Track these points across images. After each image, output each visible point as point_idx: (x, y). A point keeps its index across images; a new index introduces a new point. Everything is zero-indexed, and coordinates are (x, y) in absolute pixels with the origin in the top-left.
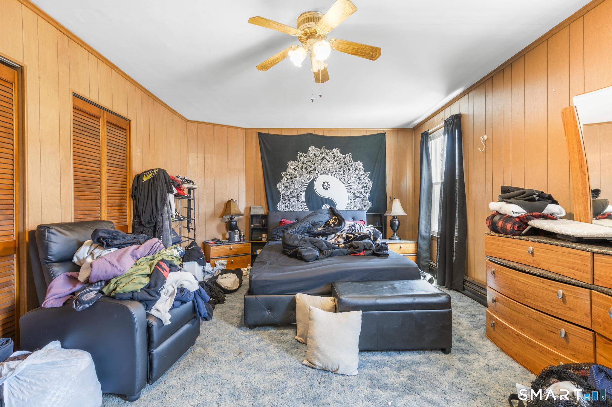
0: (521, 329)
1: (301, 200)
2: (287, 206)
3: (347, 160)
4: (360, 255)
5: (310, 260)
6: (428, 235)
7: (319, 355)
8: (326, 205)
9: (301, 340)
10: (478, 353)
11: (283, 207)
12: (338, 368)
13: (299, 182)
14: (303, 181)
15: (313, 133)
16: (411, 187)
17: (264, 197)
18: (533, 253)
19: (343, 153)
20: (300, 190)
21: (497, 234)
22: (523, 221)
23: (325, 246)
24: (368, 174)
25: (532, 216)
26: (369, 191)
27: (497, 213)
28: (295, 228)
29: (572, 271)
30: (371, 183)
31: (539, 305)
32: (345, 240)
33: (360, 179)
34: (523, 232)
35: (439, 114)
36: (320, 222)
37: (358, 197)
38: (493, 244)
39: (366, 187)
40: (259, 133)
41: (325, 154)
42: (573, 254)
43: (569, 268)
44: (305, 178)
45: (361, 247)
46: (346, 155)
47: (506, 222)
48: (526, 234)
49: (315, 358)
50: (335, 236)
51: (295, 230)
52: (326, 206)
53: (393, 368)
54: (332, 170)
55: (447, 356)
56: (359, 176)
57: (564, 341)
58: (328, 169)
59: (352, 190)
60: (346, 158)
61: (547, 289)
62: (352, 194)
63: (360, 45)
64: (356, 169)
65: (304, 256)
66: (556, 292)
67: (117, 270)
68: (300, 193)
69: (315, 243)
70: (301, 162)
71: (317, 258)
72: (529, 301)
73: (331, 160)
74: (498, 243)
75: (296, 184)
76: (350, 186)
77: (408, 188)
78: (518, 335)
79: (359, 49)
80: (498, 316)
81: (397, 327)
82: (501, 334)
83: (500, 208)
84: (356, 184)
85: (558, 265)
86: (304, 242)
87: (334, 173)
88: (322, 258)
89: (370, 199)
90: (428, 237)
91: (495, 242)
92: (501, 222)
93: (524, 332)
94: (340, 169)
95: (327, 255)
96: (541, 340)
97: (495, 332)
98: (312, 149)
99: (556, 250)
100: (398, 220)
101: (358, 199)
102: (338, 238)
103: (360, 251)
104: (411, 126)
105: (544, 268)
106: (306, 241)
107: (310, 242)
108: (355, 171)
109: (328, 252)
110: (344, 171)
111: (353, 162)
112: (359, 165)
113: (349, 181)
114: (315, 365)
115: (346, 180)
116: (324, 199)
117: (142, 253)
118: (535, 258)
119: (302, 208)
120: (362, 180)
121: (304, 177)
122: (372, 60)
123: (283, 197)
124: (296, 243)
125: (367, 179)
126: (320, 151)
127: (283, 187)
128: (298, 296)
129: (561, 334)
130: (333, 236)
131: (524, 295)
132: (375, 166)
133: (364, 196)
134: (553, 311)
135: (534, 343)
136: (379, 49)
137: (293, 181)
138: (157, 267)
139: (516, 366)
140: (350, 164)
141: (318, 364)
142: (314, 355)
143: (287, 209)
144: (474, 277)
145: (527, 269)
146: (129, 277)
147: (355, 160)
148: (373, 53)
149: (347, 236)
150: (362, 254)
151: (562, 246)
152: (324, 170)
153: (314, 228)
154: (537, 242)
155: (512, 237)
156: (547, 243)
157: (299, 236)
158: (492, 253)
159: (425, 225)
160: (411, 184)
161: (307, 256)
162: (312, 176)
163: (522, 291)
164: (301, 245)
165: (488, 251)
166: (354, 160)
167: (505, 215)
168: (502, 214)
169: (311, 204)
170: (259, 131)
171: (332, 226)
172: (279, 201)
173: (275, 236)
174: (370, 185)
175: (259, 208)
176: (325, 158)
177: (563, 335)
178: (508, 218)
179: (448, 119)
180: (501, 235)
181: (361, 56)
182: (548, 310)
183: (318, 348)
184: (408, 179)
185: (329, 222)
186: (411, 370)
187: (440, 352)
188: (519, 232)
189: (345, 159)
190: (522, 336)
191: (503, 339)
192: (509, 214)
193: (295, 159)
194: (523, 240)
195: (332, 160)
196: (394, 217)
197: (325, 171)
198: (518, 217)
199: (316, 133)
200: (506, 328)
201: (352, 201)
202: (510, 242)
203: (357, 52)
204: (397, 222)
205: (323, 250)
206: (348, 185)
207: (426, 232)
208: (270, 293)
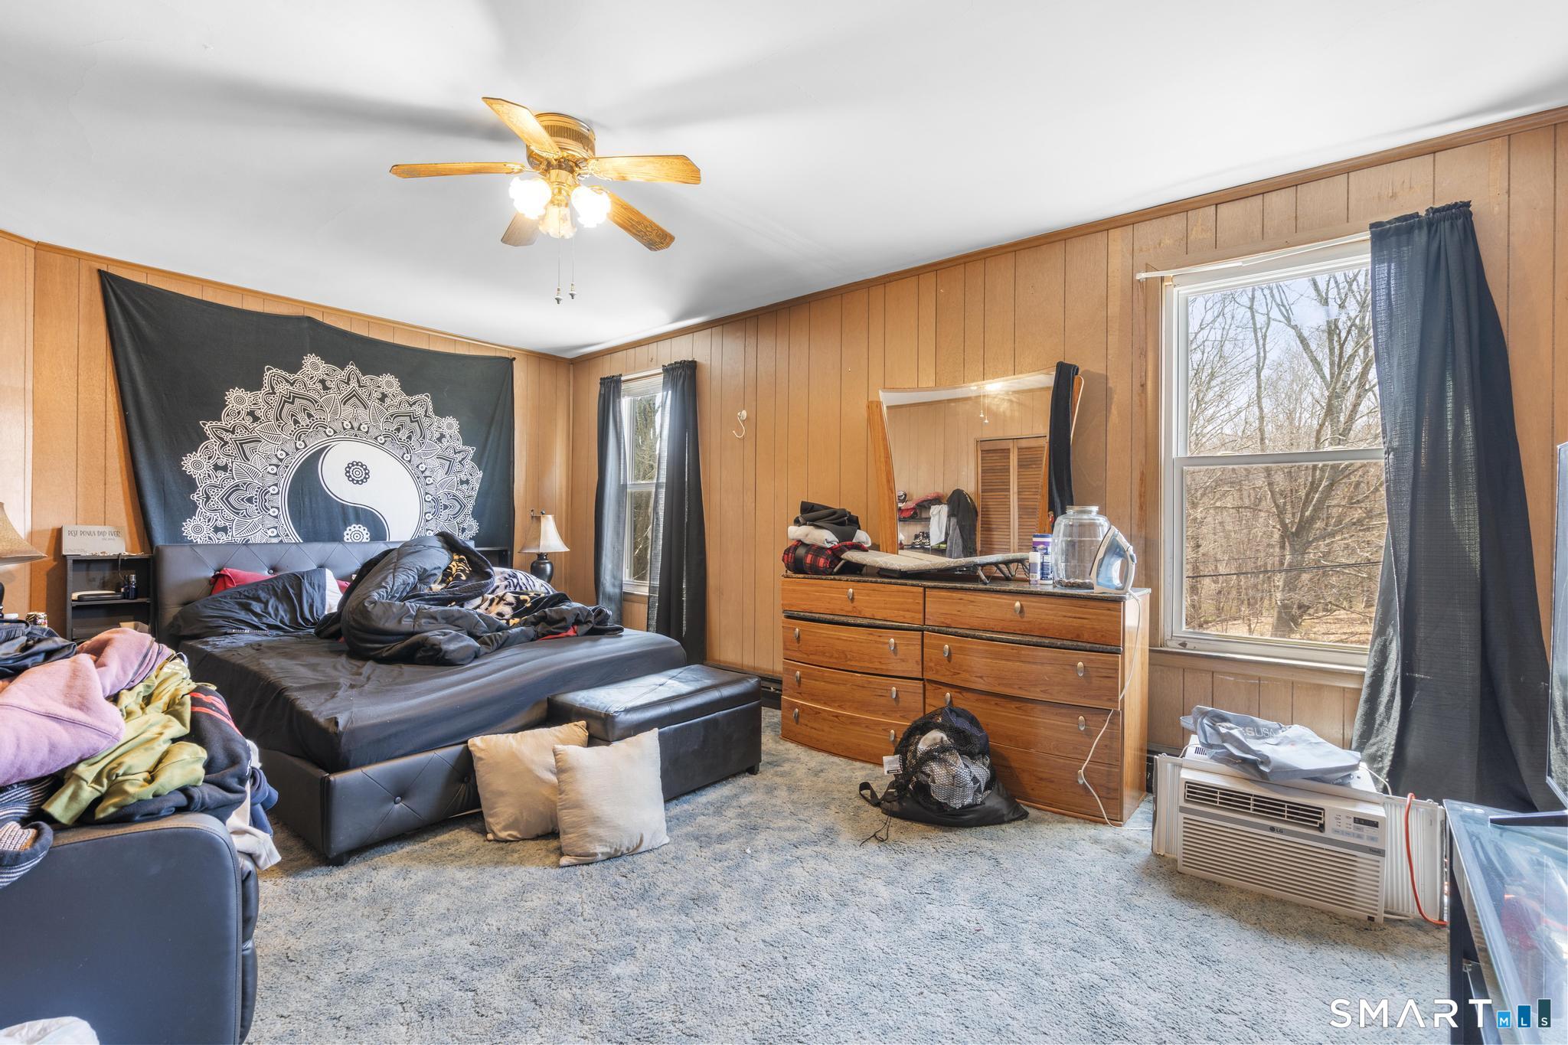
0: (840, 707)
1: (273, 512)
2: (225, 530)
3: (419, 410)
4: (568, 636)
5: (463, 660)
6: (617, 591)
7: (601, 832)
8: (357, 526)
9: (509, 835)
10: (788, 760)
11: (207, 530)
12: (641, 841)
13: (268, 457)
14: (281, 454)
15: (319, 318)
16: (564, 490)
17: (122, 498)
18: (852, 600)
19: (409, 388)
20: (270, 480)
21: (802, 576)
22: (836, 553)
23: (482, 626)
24: (471, 451)
25: (845, 546)
26: (475, 494)
27: (800, 543)
28: (386, 588)
29: (902, 613)
30: (480, 474)
31: (866, 665)
32: (514, 609)
33: (450, 461)
34: (835, 570)
35: (645, 348)
36: (435, 569)
37: (446, 507)
38: (794, 590)
39: (467, 482)
40: (102, 274)
41: (354, 384)
42: (903, 592)
43: (898, 610)
44: (289, 447)
45: (571, 619)
46: (416, 397)
47: (817, 556)
48: (839, 573)
49: (591, 842)
50: (483, 601)
51: (387, 592)
52: (357, 529)
53: (708, 814)
54: (374, 432)
55: (758, 776)
56: (450, 453)
57: (894, 703)
58: (364, 428)
59: (431, 489)
60: (414, 403)
61: (876, 642)
62: (429, 498)
63: (645, 218)
64: (442, 436)
65: (446, 652)
66: (888, 643)
67: (96, 737)
68: (273, 490)
69: (458, 619)
70: (277, 397)
71: (477, 656)
72: (853, 663)
73: (374, 403)
74: (803, 588)
75: (258, 463)
76: (426, 477)
77: (557, 490)
78: (837, 717)
79: (639, 223)
80: (804, 699)
81: (696, 747)
82: (809, 724)
83: (807, 535)
84: (440, 475)
85: (885, 609)
86: (432, 621)
87: (386, 440)
88: (486, 653)
89: (477, 514)
90: (618, 595)
91: (797, 588)
92: (810, 556)
93: (845, 709)
94: (398, 430)
95: (496, 644)
96: (868, 711)
97: (798, 726)
98: (313, 365)
99: (882, 589)
100: (550, 563)
101: (445, 513)
102: (490, 605)
103: (566, 628)
104: (569, 355)
105: (867, 615)
106: (435, 618)
107: (443, 619)
108: (440, 439)
109: (498, 637)
110: (410, 438)
111: (436, 418)
112: (450, 425)
113: (423, 465)
114: (595, 854)
115: (416, 461)
116: (351, 510)
117: (116, 677)
118: (855, 604)
119: (278, 536)
120: (457, 466)
121: (285, 442)
122: (650, 249)
123: (208, 498)
124: (407, 624)
125: (469, 464)
126: (341, 374)
127: (207, 466)
128: (477, 743)
129: (891, 694)
130: (478, 601)
131: (846, 657)
132: (489, 433)
133: (463, 506)
134: (882, 669)
135: (859, 718)
136: (672, 239)
137: (248, 453)
138: (197, 709)
139: (836, 759)
140: (426, 422)
141: (600, 849)
142: (590, 836)
143: (223, 538)
144: (717, 658)
145: (851, 620)
146: (146, 750)
147: (440, 412)
148: (658, 240)
149: (517, 599)
150: (571, 632)
151: (890, 583)
152: (352, 428)
153: (423, 586)
154: (859, 581)
155: (824, 577)
156: (871, 582)
157: (411, 606)
158: (792, 606)
159: (612, 572)
160: (564, 483)
161: (454, 651)
162: (314, 443)
163: (843, 652)
164: (426, 628)
165: (785, 602)
166: (437, 412)
167: (813, 545)
168: (808, 545)
169: (310, 524)
170: (104, 268)
171: (464, 578)
172: (191, 510)
173: (221, 622)
174: (477, 480)
175: (100, 533)
176: (354, 395)
177: (894, 696)
178: (818, 550)
179: (671, 364)
180: (807, 576)
181: (635, 235)
182: (876, 669)
183: (596, 820)
184: (558, 471)
185: (451, 569)
186: (733, 807)
187: (747, 774)
188: (830, 570)
189: (414, 407)
190: (843, 715)
191: (813, 730)
192: (821, 544)
193: (254, 385)
194: (840, 580)
195: (377, 403)
196: (540, 556)
197: (355, 433)
198: (831, 549)
199: (329, 321)
200: (818, 712)
201: (429, 516)
202: (821, 586)
203: (632, 226)
204: (548, 567)
205: (478, 634)
206: (420, 477)
207: (614, 585)
208: (402, 752)
